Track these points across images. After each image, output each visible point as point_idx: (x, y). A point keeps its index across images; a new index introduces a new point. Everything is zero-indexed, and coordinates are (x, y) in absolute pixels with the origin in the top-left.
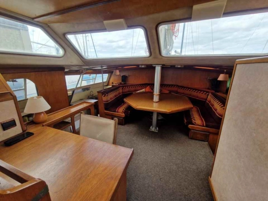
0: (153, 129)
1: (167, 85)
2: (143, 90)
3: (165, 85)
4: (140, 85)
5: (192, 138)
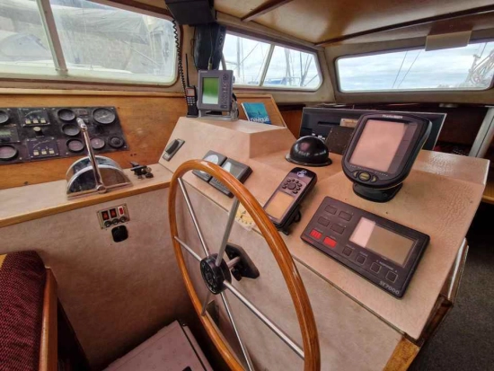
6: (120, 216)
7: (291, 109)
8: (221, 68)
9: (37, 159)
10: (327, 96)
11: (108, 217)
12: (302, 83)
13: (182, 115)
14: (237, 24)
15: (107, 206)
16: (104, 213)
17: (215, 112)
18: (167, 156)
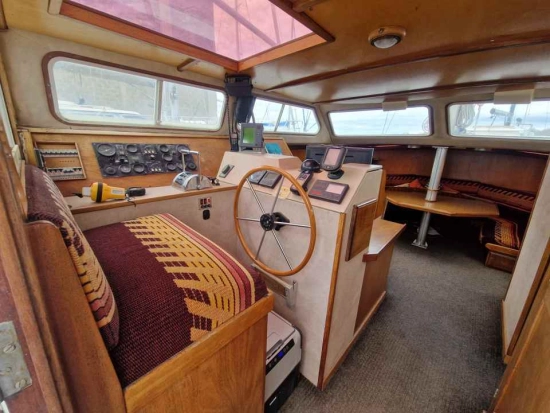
0: (418, 243)
1: (456, 181)
2: (406, 185)
3: (451, 180)
4: (401, 176)
5: (491, 266)
6: (208, 203)
7: (297, 148)
8: (251, 121)
9: (154, 173)
10: (325, 138)
11: (204, 203)
12: (305, 129)
13: (227, 150)
14: (262, 93)
15: (203, 196)
16: (202, 200)
17: (249, 149)
18: (223, 175)
